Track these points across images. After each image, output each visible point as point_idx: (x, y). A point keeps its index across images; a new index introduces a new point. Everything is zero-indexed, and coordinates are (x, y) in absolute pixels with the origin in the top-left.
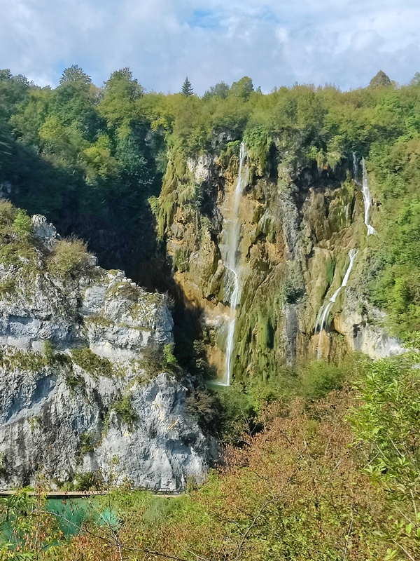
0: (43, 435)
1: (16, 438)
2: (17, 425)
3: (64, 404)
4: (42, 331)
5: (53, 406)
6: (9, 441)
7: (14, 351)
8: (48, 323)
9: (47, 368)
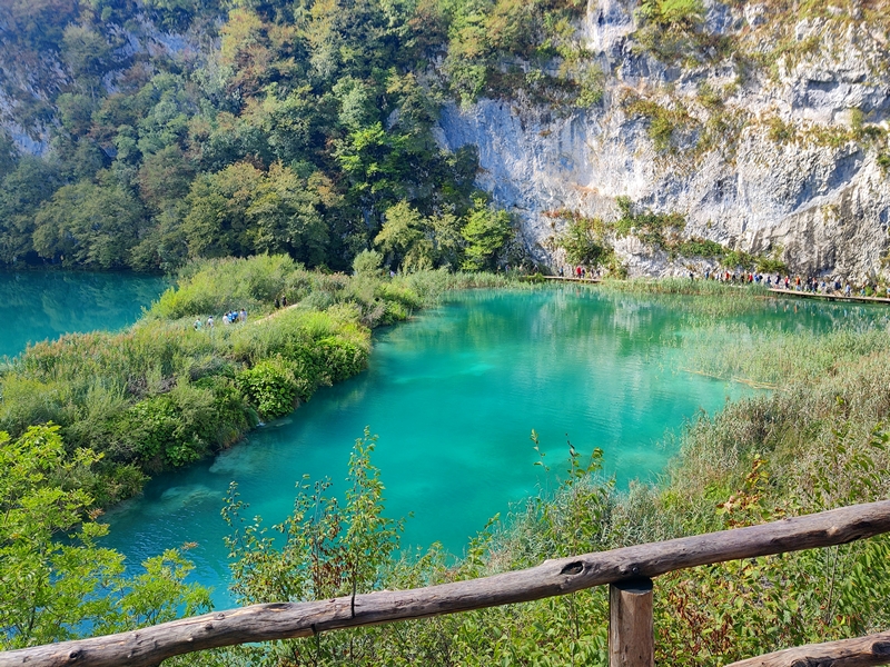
0: (839, 228)
1: (804, 229)
2: (807, 214)
3: (871, 190)
4: (850, 98)
5: (856, 192)
6: (795, 232)
7: (810, 125)
8: (858, 86)
9: (852, 143)
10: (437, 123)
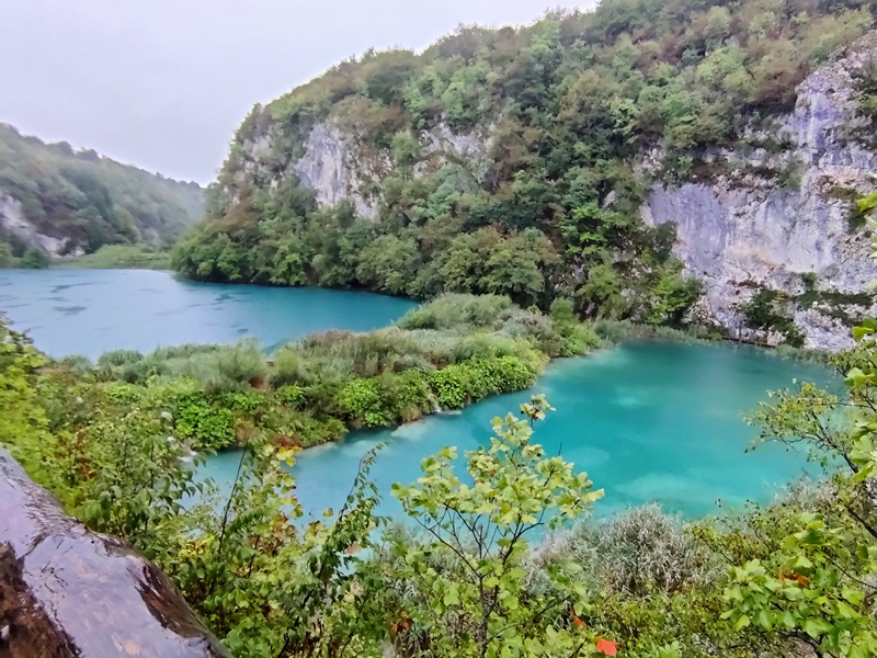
10: (646, 203)
